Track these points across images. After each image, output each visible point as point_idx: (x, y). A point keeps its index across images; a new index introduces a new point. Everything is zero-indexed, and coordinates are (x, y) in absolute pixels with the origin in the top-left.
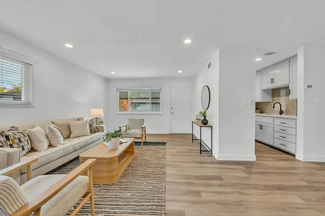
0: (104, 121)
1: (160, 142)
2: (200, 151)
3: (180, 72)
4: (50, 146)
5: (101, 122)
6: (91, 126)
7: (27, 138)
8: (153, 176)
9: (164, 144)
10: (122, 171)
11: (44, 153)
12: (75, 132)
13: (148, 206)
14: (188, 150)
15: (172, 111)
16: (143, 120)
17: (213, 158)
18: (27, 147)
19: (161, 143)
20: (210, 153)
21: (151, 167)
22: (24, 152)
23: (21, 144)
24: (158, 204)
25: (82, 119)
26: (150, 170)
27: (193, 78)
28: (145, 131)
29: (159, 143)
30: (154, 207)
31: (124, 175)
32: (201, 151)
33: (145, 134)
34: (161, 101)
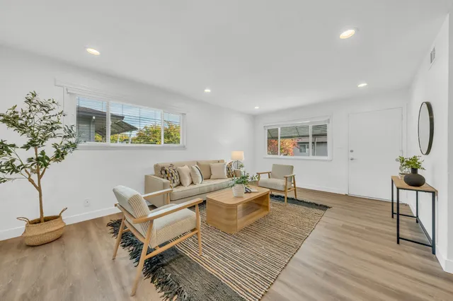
0: (244, 165)
1: (319, 203)
2: (396, 238)
3: (362, 85)
4: (192, 183)
5: (242, 166)
6: (228, 169)
7: (176, 174)
8: (278, 243)
9: (325, 208)
10: (246, 224)
11: (187, 187)
12: (214, 174)
13: (252, 272)
14: (367, 228)
15: (351, 155)
16: (292, 167)
17: (435, 263)
18: (177, 181)
19: (321, 205)
20: (428, 251)
21: (282, 233)
22: (174, 185)
23: (173, 178)
24: (266, 278)
25: (223, 161)
26: (279, 236)
27: (406, 90)
28: (294, 183)
29: (317, 205)
30: (258, 277)
31: (246, 230)
32: (398, 238)
33: (295, 187)
34: (329, 139)
